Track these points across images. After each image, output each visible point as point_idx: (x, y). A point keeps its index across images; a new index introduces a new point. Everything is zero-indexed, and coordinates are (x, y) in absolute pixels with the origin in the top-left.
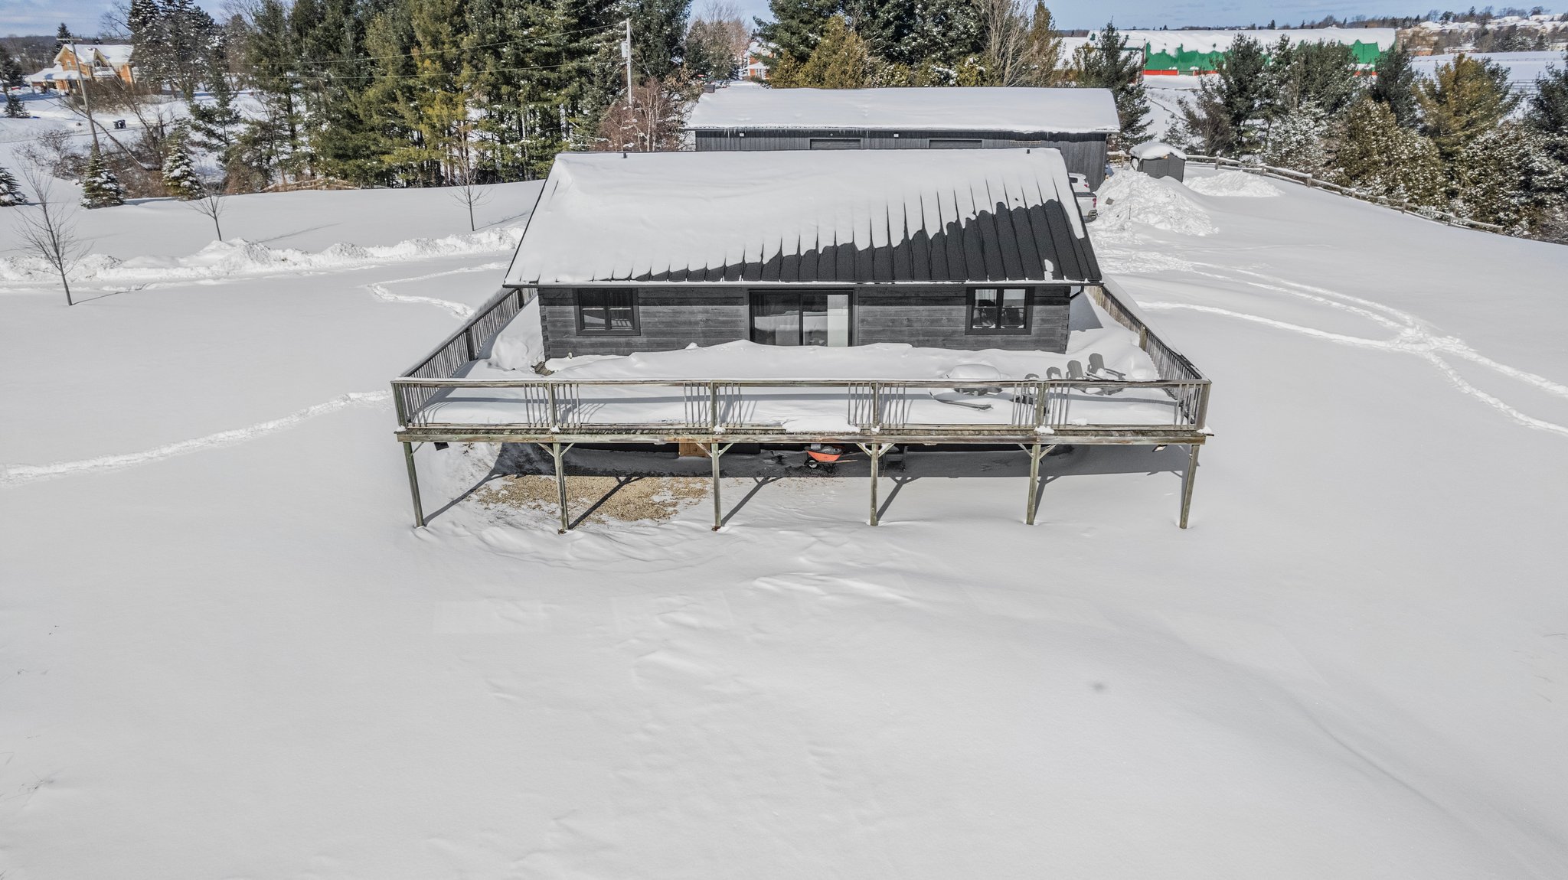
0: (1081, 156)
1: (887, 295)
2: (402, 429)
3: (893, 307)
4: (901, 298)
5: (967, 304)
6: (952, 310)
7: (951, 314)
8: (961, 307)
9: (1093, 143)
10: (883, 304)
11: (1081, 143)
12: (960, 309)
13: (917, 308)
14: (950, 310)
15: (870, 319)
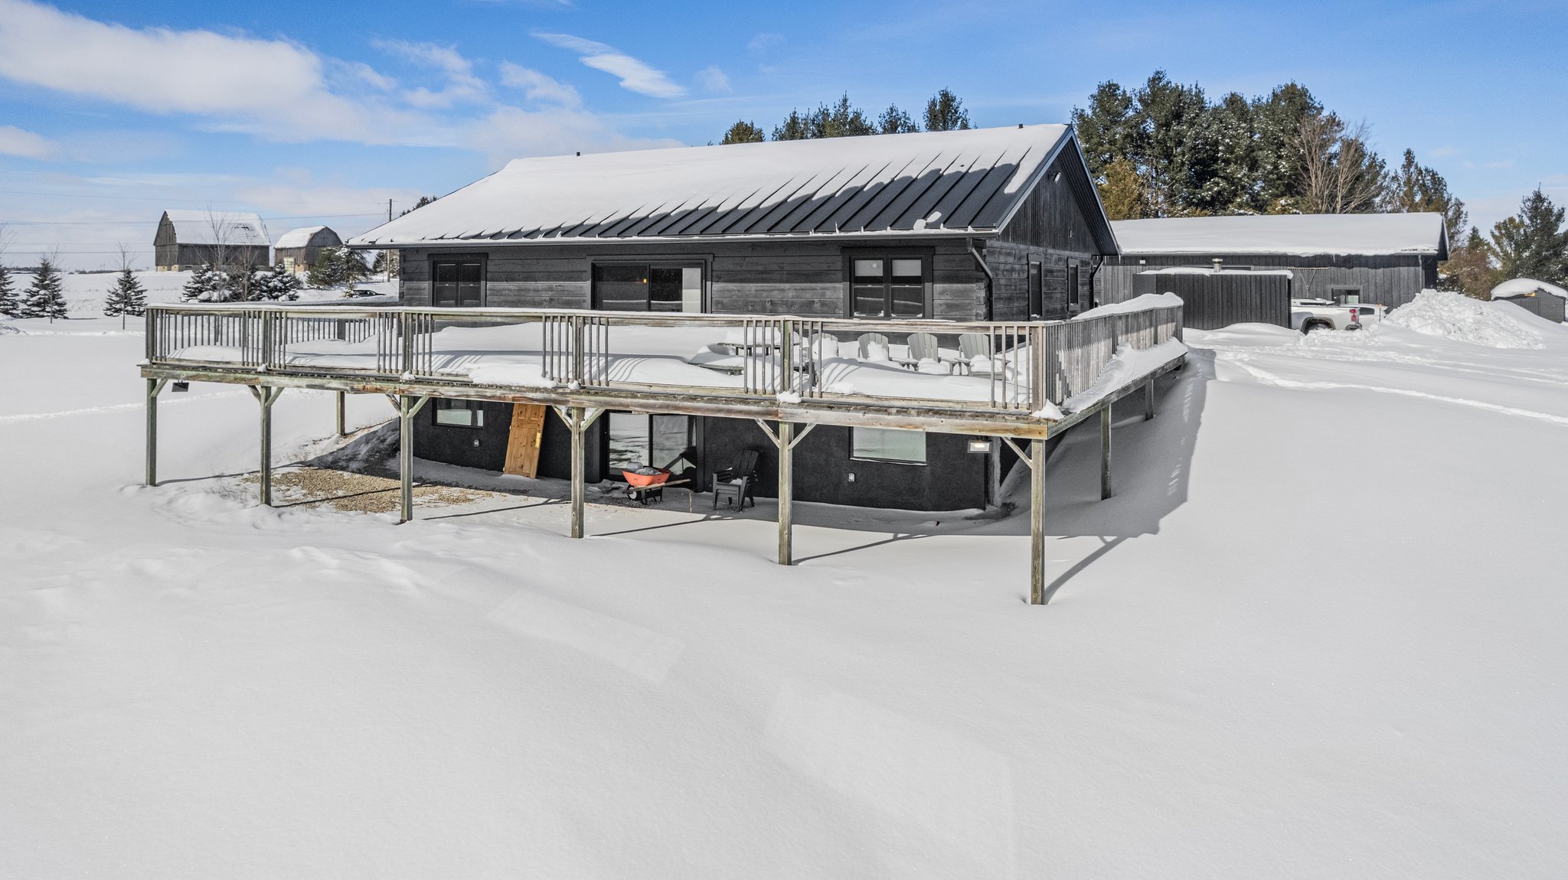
0: (1387, 286)
1: (743, 268)
2: (146, 362)
3: (751, 285)
4: (762, 272)
5: (844, 280)
6: (825, 289)
7: (823, 295)
8: (837, 285)
9: (1404, 270)
10: (741, 281)
11: (1387, 270)
12: (835, 287)
13: (782, 286)
14: (822, 289)
15: (726, 301)
